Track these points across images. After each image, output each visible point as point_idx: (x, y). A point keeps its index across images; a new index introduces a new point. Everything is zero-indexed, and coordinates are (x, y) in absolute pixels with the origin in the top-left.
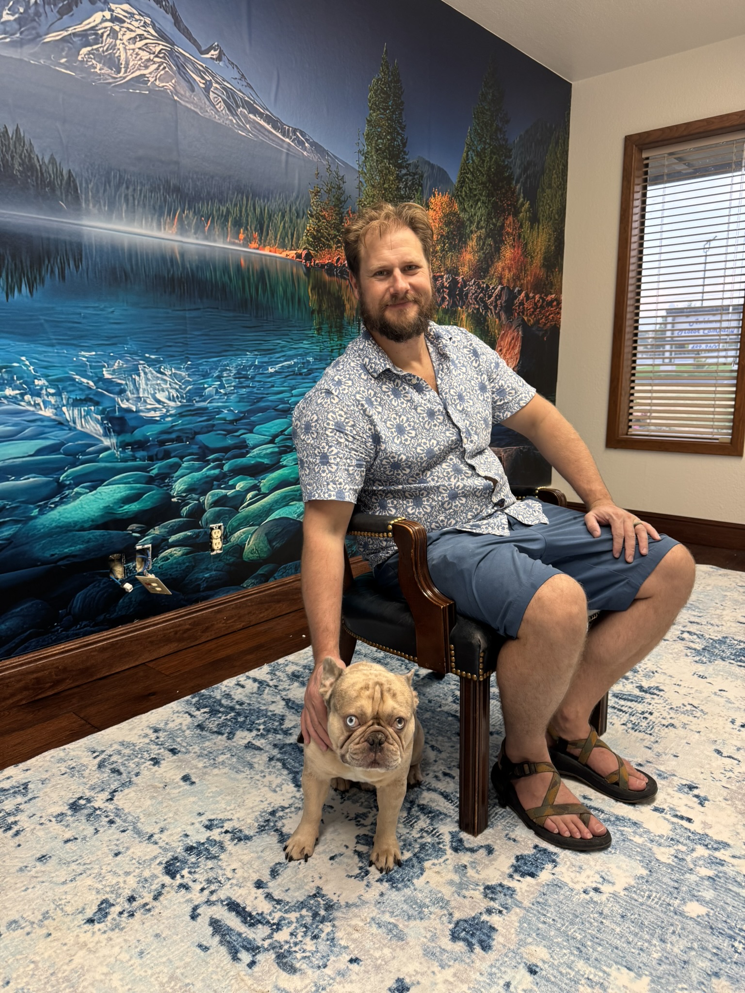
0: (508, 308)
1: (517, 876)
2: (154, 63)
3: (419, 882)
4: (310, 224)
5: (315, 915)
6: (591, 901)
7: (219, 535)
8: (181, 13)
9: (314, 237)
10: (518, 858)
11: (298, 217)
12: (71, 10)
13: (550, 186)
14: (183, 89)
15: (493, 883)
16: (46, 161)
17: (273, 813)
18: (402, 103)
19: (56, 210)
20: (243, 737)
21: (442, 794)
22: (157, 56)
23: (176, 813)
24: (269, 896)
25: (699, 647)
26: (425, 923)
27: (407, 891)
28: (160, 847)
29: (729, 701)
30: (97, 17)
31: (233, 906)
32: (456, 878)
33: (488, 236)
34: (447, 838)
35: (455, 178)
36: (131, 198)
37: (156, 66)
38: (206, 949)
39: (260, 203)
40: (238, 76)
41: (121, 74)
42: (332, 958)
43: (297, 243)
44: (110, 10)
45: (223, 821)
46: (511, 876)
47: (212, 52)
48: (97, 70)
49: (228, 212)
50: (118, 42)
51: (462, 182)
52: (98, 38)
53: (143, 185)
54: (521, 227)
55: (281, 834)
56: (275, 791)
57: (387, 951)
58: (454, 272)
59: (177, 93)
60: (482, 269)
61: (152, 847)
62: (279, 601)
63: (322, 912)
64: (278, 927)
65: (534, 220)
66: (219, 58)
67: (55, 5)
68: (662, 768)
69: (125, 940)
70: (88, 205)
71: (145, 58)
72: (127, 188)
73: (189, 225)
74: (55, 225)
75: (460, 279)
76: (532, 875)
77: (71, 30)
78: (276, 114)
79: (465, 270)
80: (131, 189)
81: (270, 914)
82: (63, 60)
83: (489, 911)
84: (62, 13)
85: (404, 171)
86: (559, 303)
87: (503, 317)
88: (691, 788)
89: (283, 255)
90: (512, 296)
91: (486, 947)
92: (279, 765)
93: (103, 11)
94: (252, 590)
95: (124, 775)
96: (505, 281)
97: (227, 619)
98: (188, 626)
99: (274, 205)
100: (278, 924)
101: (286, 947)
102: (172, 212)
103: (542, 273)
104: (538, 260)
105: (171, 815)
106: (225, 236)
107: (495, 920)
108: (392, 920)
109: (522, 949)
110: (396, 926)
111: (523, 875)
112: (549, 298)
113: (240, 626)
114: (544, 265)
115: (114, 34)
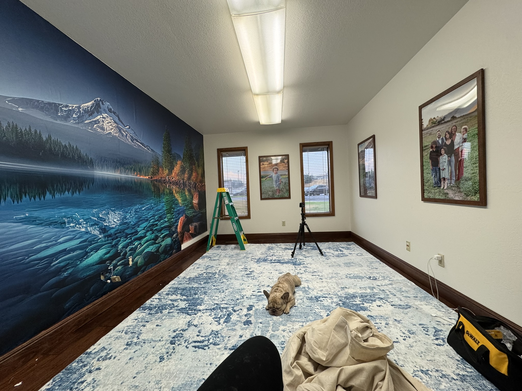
0: (195, 187)
1: (249, 311)
2: (113, 129)
3: (232, 320)
4: (152, 170)
5: (215, 334)
6: (264, 309)
7: (131, 260)
8: (120, 117)
9: (153, 173)
10: (247, 308)
11: (148, 168)
12: (92, 115)
13: (201, 158)
14: (121, 136)
15: (246, 314)
16: (85, 155)
17: (189, 322)
18: (170, 139)
19: (87, 169)
20: (165, 312)
21: (225, 304)
22: (114, 127)
23: (162, 333)
24: (202, 337)
25: (256, 261)
26: (238, 325)
27: (231, 322)
28: (165, 341)
29: (267, 269)
30: (99, 117)
31: (195, 342)
32: (238, 316)
33: (189, 170)
34: (232, 311)
35: (182, 157)
36: (107, 165)
37: (114, 130)
38: (196, 351)
39: (139, 164)
40: (134, 133)
41: (105, 132)
42: (225, 339)
43: (149, 174)
44: (102, 115)
45: (177, 329)
46: (248, 312)
47: (127, 127)
48: (99, 131)
49: (132, 167)
50: (104, 123)
51: (184, 158)
52: (99, 122)
53: (111, 161)
54: (196, 168)
55: (195, 326)
56: (185, 318)
57: (234, 333)
58: (183, 179)
59: (119, 137)
60: (189, 178)
61: (162, 342)
62: (147, 277)
63: (216, 333)
64: (209, 340)
65: (198, 166)
66: (129, 128)
67: (88, 113)
68: (262, 284)
69: (174, 360)
70: (96, 167)
71: (111, 128)
72: (106, 162)
73: (122, 171)
74: (86, 173)
75: (185, 181)
76: (251, 310)
77: (92, 120)
78: (143, 142)
79: (185, 179)
80: (107, 162)
81: (205, 339)
82: (90, 128)
83: (248, 318)
84: (89, 116)
85: (171, 156)
86: (205, 185)
87: (194, 189)
88: (269, 286)
89: (145, 178)
90: (196, 184)
91: (251, 324)
92: (181, 313)
93: (100, 115)
94: (140, 276)
95: (137, 332)
96: (194, 181)
97: (135, 286)
98: (124, 291)
99: (143, 165)
100: (208, 340)
101: (214, 342)
102: (118, 168)
103: (201, 178)
104: (200, 175)
105: (161, 334)
106: (131, 174)
107: (250, 319)
108: (231, 328)
109: (257, 321)
110: (233, 328)
111: (250, 310)
112: (203, 184)
113: (138, 287)
114: (201, 177)
115: (103, 121)
